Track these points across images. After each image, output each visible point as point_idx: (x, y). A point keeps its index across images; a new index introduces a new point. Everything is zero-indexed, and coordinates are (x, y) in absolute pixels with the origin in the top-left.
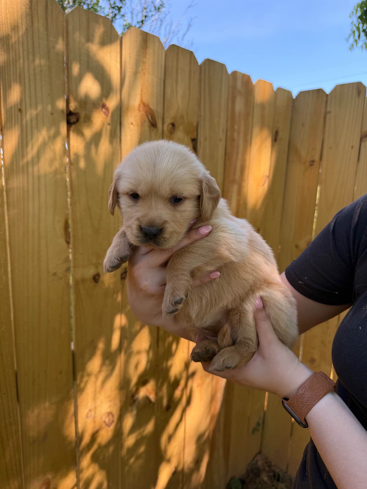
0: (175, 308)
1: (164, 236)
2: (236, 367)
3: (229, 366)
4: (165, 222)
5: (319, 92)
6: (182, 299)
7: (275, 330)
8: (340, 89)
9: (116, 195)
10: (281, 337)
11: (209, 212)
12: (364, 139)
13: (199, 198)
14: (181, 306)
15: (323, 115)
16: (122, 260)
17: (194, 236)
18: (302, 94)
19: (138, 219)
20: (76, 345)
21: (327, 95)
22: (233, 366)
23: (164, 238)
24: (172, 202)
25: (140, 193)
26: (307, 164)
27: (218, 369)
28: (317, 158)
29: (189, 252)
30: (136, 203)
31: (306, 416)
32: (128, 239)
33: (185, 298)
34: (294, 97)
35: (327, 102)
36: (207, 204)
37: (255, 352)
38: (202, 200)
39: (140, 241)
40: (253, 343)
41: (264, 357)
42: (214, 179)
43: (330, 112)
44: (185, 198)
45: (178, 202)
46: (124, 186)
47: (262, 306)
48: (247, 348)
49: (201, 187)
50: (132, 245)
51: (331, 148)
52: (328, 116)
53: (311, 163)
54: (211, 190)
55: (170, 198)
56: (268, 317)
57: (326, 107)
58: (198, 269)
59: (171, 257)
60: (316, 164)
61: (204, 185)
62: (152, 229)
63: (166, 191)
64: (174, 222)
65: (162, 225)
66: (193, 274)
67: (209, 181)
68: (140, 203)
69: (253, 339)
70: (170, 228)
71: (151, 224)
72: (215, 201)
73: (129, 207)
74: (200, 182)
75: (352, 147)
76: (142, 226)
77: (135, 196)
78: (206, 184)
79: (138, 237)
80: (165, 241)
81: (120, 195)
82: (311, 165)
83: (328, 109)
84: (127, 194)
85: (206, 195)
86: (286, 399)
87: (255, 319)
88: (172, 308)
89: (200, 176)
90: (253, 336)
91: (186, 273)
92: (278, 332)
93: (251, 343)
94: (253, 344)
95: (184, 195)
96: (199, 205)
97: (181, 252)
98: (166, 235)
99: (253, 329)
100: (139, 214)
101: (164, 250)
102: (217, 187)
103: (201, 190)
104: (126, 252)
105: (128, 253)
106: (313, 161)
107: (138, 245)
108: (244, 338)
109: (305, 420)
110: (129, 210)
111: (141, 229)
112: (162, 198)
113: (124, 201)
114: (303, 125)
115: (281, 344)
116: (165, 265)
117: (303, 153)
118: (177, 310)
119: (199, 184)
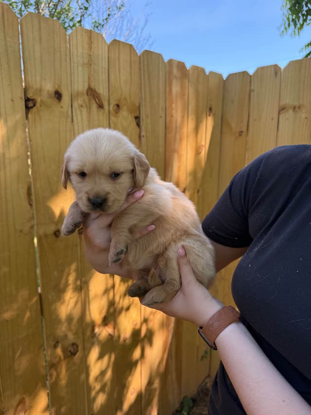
0: (117, 257)
1: (108, 204)
2: (162, 302)
3: (156, 301)
4: (108, 193)
5: (245, 73)
6: (122, 251)
7: (194, 272)
8: (261, 70)
9: (68, 174)
10: (199, 278)
11: (142, 181)
12: (282, 112)
13: (133, 171)
14: (123, 256)
15: (248, 93)
16: (76, 225)
17: (132, 200)
18: (231, 76)
19: (87, 192)
20: (43, 289)
21: (251, 76)
22: (160, 301)
23: (108, 206)
24: (112, 177)
25: (86, 171)
26: (237, 135)
27: (148, 304)
28: (244, 129)
29: (126, 214)
30: (84, 180)
31: (215, 340)
32: (80, 208)
33: (125, 250)
34: (225, 79)
35: (250, 82)
36: (140, 175)
37: (178, 290)
38: (136, 173)
39: (90, 209)
40: (177, 282)
41: (184, 294)
42: (143, 155)
43: (253, 91)
44: (122, 173)
45: (117, 176)
46: (73, 167)
47: (184, 253)
48: (172, 287)
49: (134, 163)
50: (84, 212)
51: (255, 120)
52: (252, 93)
53: (240, 134)
54: (142, 164)
55: (110, 174)
56: (189, 262)
57: (250, 86)
58: (135, 226)
59: (113, 220)
60: (244, 134)
61: (136, 161)
62: (98, 200)
63: (106, 169)
64: (115, 192)
65: (106, 195)
66: (131, 231)
67: (139, 156)
68: (87, 179)
69: (177, 279)
70: (111, 198)
71: (97, 196)
72: (146, 172)
73: (79, 182)
74: (133, 159)
75: (272, 119)
76: (91, 198)
77: (82, 174)
78: (137, 159)
79: (88, 206)
80: (109, 208)
81: (71, 174)
82: (240, 135)
83: (252, 88)
84: (76, 173)
85: (138, 169)
86: (201, 328)
87: (179, 264)
88: (115, 259)
89: (132, 154)
90: (177, 277)
91: (124, 230)
92: (197, 274)
93: (175, 283)
94: (177, 284)
95: (121, 171)
96: (133, 176)
97: (121, 214)
98: (110, 203)
99: (177, 272)
100: (86, 189)
101: (109, 214)
102: (147, 161)
103: (134, 165)
104: (79, 219)
105: (80, 220)
106: (241, 132)
107: (89, 212)
108: (171, 279)
109: (214, 344)
110: (79, 185)
111: (89, 200)
112: (104, 174)
113: (74, 178)
114: (232, 102)
115: (198, 284)
116: (110, 226)
117: (233, 125)
118: (120, 259)
119: (131, 161)
